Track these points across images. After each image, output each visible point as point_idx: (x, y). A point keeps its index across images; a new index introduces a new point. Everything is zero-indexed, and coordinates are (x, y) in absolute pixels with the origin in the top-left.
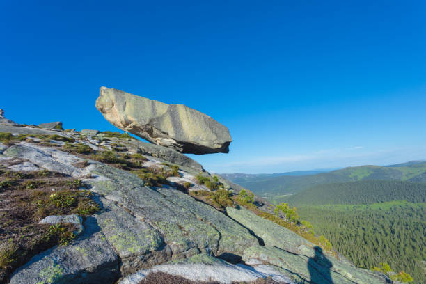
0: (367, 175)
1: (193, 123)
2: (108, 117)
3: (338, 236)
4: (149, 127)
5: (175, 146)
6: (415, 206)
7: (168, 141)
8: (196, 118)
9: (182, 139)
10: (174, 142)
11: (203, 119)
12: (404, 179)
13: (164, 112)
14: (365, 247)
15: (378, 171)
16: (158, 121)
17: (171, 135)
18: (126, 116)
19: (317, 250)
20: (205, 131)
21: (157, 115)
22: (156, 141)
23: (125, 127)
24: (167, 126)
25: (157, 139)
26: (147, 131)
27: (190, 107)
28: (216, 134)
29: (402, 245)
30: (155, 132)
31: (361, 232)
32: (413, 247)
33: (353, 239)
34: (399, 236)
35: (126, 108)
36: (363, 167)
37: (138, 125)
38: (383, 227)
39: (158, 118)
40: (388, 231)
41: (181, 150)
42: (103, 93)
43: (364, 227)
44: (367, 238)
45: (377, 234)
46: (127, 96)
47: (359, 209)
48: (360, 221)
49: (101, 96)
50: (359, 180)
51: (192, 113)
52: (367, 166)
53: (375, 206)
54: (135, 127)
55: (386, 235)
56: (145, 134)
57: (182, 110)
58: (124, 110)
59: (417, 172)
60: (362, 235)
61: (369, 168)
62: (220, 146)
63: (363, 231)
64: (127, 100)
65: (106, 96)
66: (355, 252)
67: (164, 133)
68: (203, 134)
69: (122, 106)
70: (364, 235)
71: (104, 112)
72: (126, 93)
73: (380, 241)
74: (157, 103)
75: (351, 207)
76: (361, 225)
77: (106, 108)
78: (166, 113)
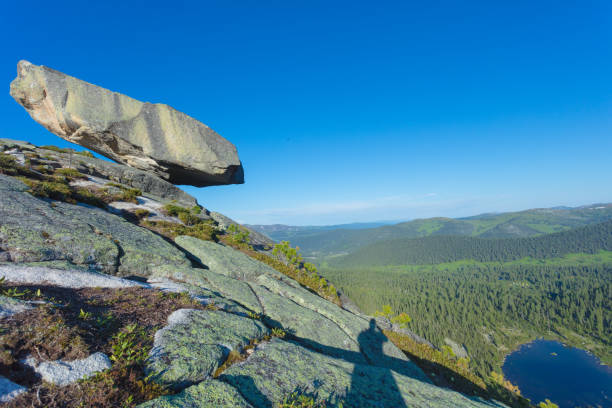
0: (437, 229)
1: (181, 134)
2: (37, 115)
3: (398, 303)
4: (110, 136)
5: (157, 169)
6: (482, 266)
7: (145, 162)
8: (186, 127)
9: (164, 158)
10: (154, 163)
11: (196, 130)
12: (475, 234)
13: (136, 114)
14: (427, 315)
15: (449, 225)
16: (125, 127)
17: (147, 150)
18: (69, 114)
19: (373, 322)
20: (200, 148)
21: (124, 118)
22: (126, 161)
23: (69, 134)
24: (140, 135)
25: (127, 157)
26: (106, 142)
27: (178, 110)
28: (217, 154)
29: (465, 310)
30: (122, 145)
31: (424, 297)
32: (476, 313)
33: (415, 306)
34: (463, 301)
35: (69, 102)
36: (432, 220)
37: (90, 132)
38: (447, 291)
39: (124, 122)
40: (452, 296)
41: (167, 176)
42: (24, 72)
43: (428, 291)
44: (429, 304)
45: (441, 299)
46: (70, 81)
47: (424, 270)
48: (424, 284)
49: (21, 76)
50: (427, 235)
51: (180, 119)
52: (436, 218)
53: (442, 267)
54: (84, 134)
55: (450, 299)
56: (105, 147)
57: (164, 113)
58: (64, 104)
59: (488, 226)
60: (424, 301)
61: (439, 220)
62: (222, 171)
63: (426, 297)
64: (69, 87)
65: (30, 79)
66: (415, 320)
67: (135, 147)
68: (197, 152)
69: (60, 98)
70: (427, 300)
71: (29, 106)
72: (68, 77)
73: (443, 307)
74: (122, 98)
75: (416, 268)
76: (425, 290)
77: (32, 100)
78: (138, 116)
